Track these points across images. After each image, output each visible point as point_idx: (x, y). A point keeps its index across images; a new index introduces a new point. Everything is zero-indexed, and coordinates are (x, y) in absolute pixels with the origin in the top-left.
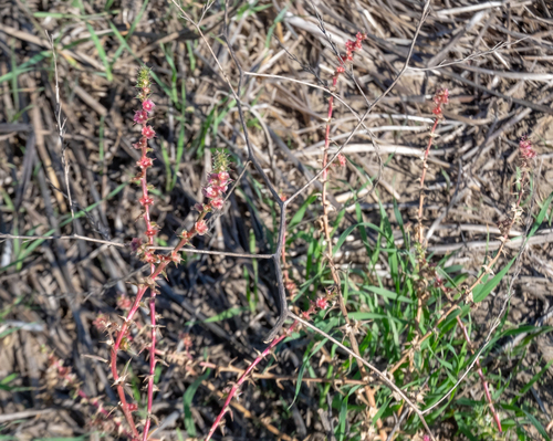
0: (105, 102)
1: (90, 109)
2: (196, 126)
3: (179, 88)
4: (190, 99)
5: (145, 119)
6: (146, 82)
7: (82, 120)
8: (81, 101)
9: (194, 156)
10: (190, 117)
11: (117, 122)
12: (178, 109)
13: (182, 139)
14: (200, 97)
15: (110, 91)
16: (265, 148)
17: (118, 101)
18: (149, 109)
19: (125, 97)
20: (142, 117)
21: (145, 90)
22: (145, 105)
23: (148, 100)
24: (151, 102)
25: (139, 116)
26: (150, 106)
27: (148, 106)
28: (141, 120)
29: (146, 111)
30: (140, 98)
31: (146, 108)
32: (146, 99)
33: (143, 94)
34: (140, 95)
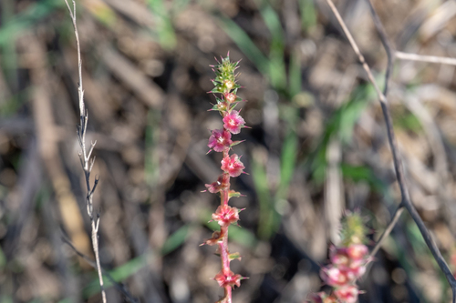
0: (161, 82)
1: (132, 94)
2: (314, 125)
3: (287, 60)
5: (226, 143)
6: (229, 85)
7: (120, 114)
8: (115, 79)
9: (309, 178)
10: (302, 113)
11: (179, 117)
12: (284, 96)
13: (290, 150)
14: (322, 75)
15: (169, 62)
16: (430, 162)
17: (180, 80)
18: (235, 128)
19: (194, 74)
20: (221, 140)
21: (228, 97)
22: (227, 122)
23: (232, 114)
24: (238, 117)
25: (217, 138)
26: (236, 123)
27: (232, 123)
28: (220, 146)
29: (230, 131)
30: (219, 109)
31: (229, 126)
32: (230, 112)
33: (225, 103)
34: (220, 106)
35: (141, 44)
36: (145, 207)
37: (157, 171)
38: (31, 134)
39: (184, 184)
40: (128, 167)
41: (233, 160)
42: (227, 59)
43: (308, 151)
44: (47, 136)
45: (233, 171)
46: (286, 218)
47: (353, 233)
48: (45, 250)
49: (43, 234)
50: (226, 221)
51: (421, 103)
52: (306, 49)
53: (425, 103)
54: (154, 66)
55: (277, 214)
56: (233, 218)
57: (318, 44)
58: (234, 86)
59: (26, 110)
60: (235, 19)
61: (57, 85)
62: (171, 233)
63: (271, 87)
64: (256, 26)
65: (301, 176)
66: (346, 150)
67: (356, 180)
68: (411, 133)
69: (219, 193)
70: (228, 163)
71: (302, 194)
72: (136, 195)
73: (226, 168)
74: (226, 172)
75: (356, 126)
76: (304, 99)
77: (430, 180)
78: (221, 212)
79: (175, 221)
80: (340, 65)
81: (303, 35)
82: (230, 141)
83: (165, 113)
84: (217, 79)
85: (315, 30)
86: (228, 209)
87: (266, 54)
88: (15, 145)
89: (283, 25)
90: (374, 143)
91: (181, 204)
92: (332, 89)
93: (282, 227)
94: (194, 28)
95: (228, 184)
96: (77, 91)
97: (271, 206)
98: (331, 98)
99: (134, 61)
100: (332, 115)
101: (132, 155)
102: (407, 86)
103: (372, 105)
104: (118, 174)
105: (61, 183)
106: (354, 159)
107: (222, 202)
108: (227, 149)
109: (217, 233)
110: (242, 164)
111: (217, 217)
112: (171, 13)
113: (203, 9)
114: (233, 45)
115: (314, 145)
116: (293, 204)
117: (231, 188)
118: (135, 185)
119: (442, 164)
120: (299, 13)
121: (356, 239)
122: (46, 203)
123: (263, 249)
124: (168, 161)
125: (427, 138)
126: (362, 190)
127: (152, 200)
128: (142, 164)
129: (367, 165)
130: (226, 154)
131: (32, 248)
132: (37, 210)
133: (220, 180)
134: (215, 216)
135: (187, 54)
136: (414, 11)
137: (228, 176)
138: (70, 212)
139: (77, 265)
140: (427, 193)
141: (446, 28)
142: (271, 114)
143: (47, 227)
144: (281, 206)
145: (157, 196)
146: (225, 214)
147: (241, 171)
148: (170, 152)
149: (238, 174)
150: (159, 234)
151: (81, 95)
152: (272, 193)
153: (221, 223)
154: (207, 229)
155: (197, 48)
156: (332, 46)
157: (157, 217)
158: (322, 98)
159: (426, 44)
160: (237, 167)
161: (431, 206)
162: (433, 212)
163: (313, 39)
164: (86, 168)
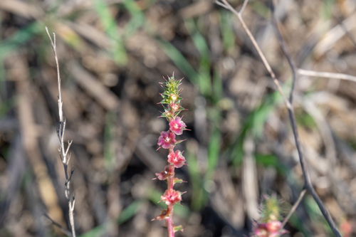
0: (116, 90)
1: (94, 100)
2: (233, 123)
3: (212, 73)
4: (226, 85)
6: (174, 98)
7: (85, 115)
8: (81, 89)
10: (224, 114)
11: (130, 117)
12: (210, 100)
13: (215, 143)
14: (239, 85)
15: (122, 75)
16: (322, 151)
17: (131, 90)
18: (178, 130)
19: (141, 84)
20: (168, 139)
21: (173, 107)
22: (172, 125)
23: (176, 119)
24: (181, 122)
25: (164, 138)
26: (179, 126)
27: (176, 127)
28: (167, 144)
29: (174, 133)
30: (166, 116)
31: (174, 129)
32: (174, 118)
33: (171, 111)
34: (167, 113)
35: (100, 62)
36: (104, 187)
37: (114, 159)
38: (17, 131)
39: (134, 169)
40: (91, 156)
41: (176, 155)
42: (173, 78)
43: (229, 143)
44: (29, 133)
45: (177, 163)
46: (213, 194)
47: (271, 212)
48: (28, 221)
49: (27, 208)
50: (172, 202)
51: (315, 106)
52: (227, 65)
53: (318, 106)
54: (110, 79)
55: (205, 192)
56: (177, 199)
57: (236, 61)
58: (178, 98)
59: (13, 113)
60: (172, 42)
61: (36, 94)
62: (124, 207)
63: (200, 94)
64: (188, 47)
65: (224, 163)
66: (258, 142)
67: (266, 165)
68: (308, 129)
69: (166, 180)
70: (173, 157)
71: (224, 177)
72: (97, 178)
73: (172, 161)
74: (172, 164)
75: (266, 124)
76: (226, 103)
77: (322, 165)
78: (167, 195)
79: (128, 198)
80: (253, 77)
81: (224, 54)
82: (175, 140)
83: (119, 114)
84: (165, 93)
85: (233, 50)
86: (173, 193)
87: (196, 69)
88: (4, 139)
89: (209, 46)
90: (280, 137)
91: (132, 185)
92: (247, 95)
93: (209, 202)
94: (141, 49)
95: (173, 173)
96: (58, 102)
97: (201, 185)
98: (246, 102)
99: (95, 74)
100: (247, 116)
101: (94, 147)
102: (304, 93)
103: (277, 108)
104: (84, 162)
105: (40, 169)
106: (264, 149)
107: (169, 187)
108: (173, 146)
109: (165, 211)
110: (183, 158)
111: (164, 198)
112: (123, 37)
113: (148, 35)
114: (171, 62)
115: (234, 139)
116: (218, 184)
117: (175, 177)
118: (96, 170)
119: (331, 153)
120: (221, 37)
121: (273, 217)
122: (29, 184)
123: (195, 219)
124: (122, 152)
125: (320, 132)
126: (270, 173)
127: (110, 181)
128: (102, 153)
129: (274, 154)
130: (172, 150)
131: (18, 219)
132: (22, 189)
133: (167, 170)
134: (163, 198)
135: (135, 69)
136: (308, 35)
137: (173, 167)
138: (47, 192)
139: (53, 231)
140: (320, 175)
141: (333, 48)
142: (200, 116)
143: (29, 203)
144: (209, 186)
145: (113, 179)
146: (171, 197)
147: (183, 163)
148: (123, 144)
149: (180, 166)
150: (115, 207)
151: (60, 105)
152: (202, 176)
153: (168, 203)
154: (152, 204)
155: (143, 64)
156: (247, 63)
157: (114, 195)
158: (239, 102)
159: (319, 60)
160: (180, 160)
161: (323, 185)
162: (325, 189)
163: (232, 57)
164: (64, 161)
